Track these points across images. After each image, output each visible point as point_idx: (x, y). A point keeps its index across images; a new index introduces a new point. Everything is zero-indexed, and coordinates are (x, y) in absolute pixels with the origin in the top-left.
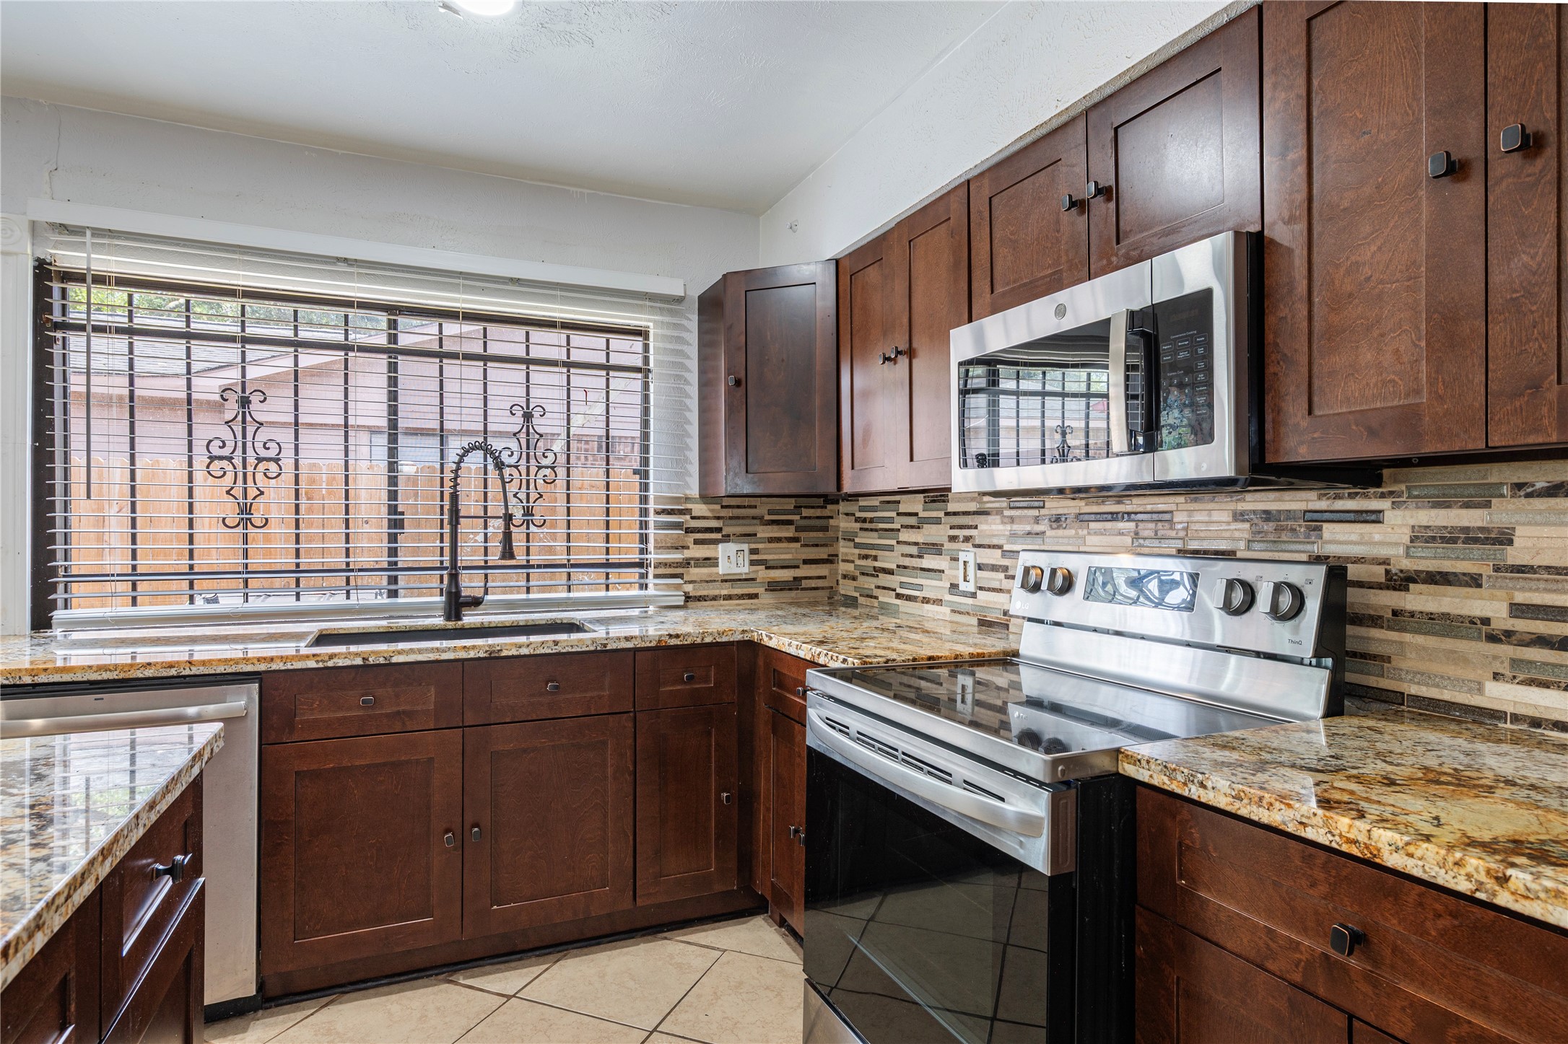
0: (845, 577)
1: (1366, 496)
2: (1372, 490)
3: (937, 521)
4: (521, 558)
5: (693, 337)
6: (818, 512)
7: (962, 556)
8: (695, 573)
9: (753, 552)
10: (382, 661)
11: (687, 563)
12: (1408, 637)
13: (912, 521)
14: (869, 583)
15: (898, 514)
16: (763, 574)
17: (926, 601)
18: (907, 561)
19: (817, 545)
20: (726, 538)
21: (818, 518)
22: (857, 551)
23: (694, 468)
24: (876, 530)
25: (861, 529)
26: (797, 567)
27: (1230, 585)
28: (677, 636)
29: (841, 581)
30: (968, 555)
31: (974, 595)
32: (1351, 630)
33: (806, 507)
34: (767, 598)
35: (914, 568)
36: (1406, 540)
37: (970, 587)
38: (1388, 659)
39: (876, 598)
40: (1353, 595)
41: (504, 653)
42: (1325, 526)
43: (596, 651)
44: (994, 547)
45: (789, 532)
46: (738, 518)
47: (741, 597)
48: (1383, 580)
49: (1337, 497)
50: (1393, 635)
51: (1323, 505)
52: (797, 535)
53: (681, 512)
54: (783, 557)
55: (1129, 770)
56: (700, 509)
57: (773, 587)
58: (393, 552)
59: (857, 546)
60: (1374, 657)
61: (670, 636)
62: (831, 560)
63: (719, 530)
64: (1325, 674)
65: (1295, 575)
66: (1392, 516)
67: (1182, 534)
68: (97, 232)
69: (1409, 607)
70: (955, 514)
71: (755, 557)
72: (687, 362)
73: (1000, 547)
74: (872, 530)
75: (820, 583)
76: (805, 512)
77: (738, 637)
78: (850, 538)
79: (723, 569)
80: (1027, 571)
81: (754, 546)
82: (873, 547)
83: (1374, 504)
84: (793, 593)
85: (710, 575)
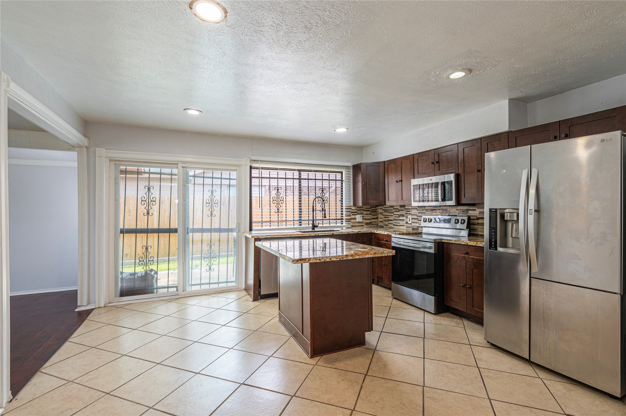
0: (380, 222)
1: (474, 207)
2: (474, 206)
3: (403, 210)
4: (328, 218)
5: (352, 173)
6: (375, 208)
7: (409, 217)
8: (353, 221)
9: (363, 217)
10: (317, 235)
11: (351, 219)
12: (479, 226)
13: (397, 210)
14: (387, 223)
15: (394, 209)
16: (365, 221)
17: (400, 226)
18: (396, 218)
19: (374, 215)
20: (358, 214)
21: (375, 209)
22: (383, 216)
23: (352, 200)
24: (388, 212)
25: (384, 212)
26: (371, 220)
27: (456, 220)
28: (360, 232)
29: (379, 223)
30: (410, 217)
31: (411, 224)
32: (471, 226)
33: (372, 207)
34: (365, 226)
35: (398, 219)
36: (479, 213)
37: (410, 222)
38: (477, 230)
39: (388, 226)
40: (472, 221)
41: (334, 234)
42: (469, 211)
43: (348, 234)
44: (415, 215)
45: (369, 213)
46: (360, 210)
47: (361, 226)
48: (476, 219)
49: (470, 207)
50: (477, 226)
51: (468, 208)
52: (371, 213)
53: (350, 209)
54: (368, 218)
55: (443, 241)
56: (353, 208)
57: (367, 224)
58: (300, 217)
59: (383, 215)
60: (475, 229)
61: (359, 231)
62: (377, 218)
63: (356, 212)
64: (468, 231)
65: (464, 218)
66: (477, 210)
67: (449, 212)
68: (260, 161)
69: (479, 222)
70: (407, 209)
71: (363, 218)
72: (351, 178)
73: (417, 215)
74: (387, 212)
75: (375, 223)
76: (372, 208)
77: (369, 232)
78: (381, 214)
79: (357, 220)
80: (424, 219)
81: (363, 215)
82: (387, 215)
83: (475, 208)
84: (370, 225)
85: (355, 221)
